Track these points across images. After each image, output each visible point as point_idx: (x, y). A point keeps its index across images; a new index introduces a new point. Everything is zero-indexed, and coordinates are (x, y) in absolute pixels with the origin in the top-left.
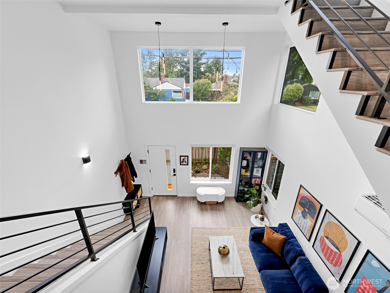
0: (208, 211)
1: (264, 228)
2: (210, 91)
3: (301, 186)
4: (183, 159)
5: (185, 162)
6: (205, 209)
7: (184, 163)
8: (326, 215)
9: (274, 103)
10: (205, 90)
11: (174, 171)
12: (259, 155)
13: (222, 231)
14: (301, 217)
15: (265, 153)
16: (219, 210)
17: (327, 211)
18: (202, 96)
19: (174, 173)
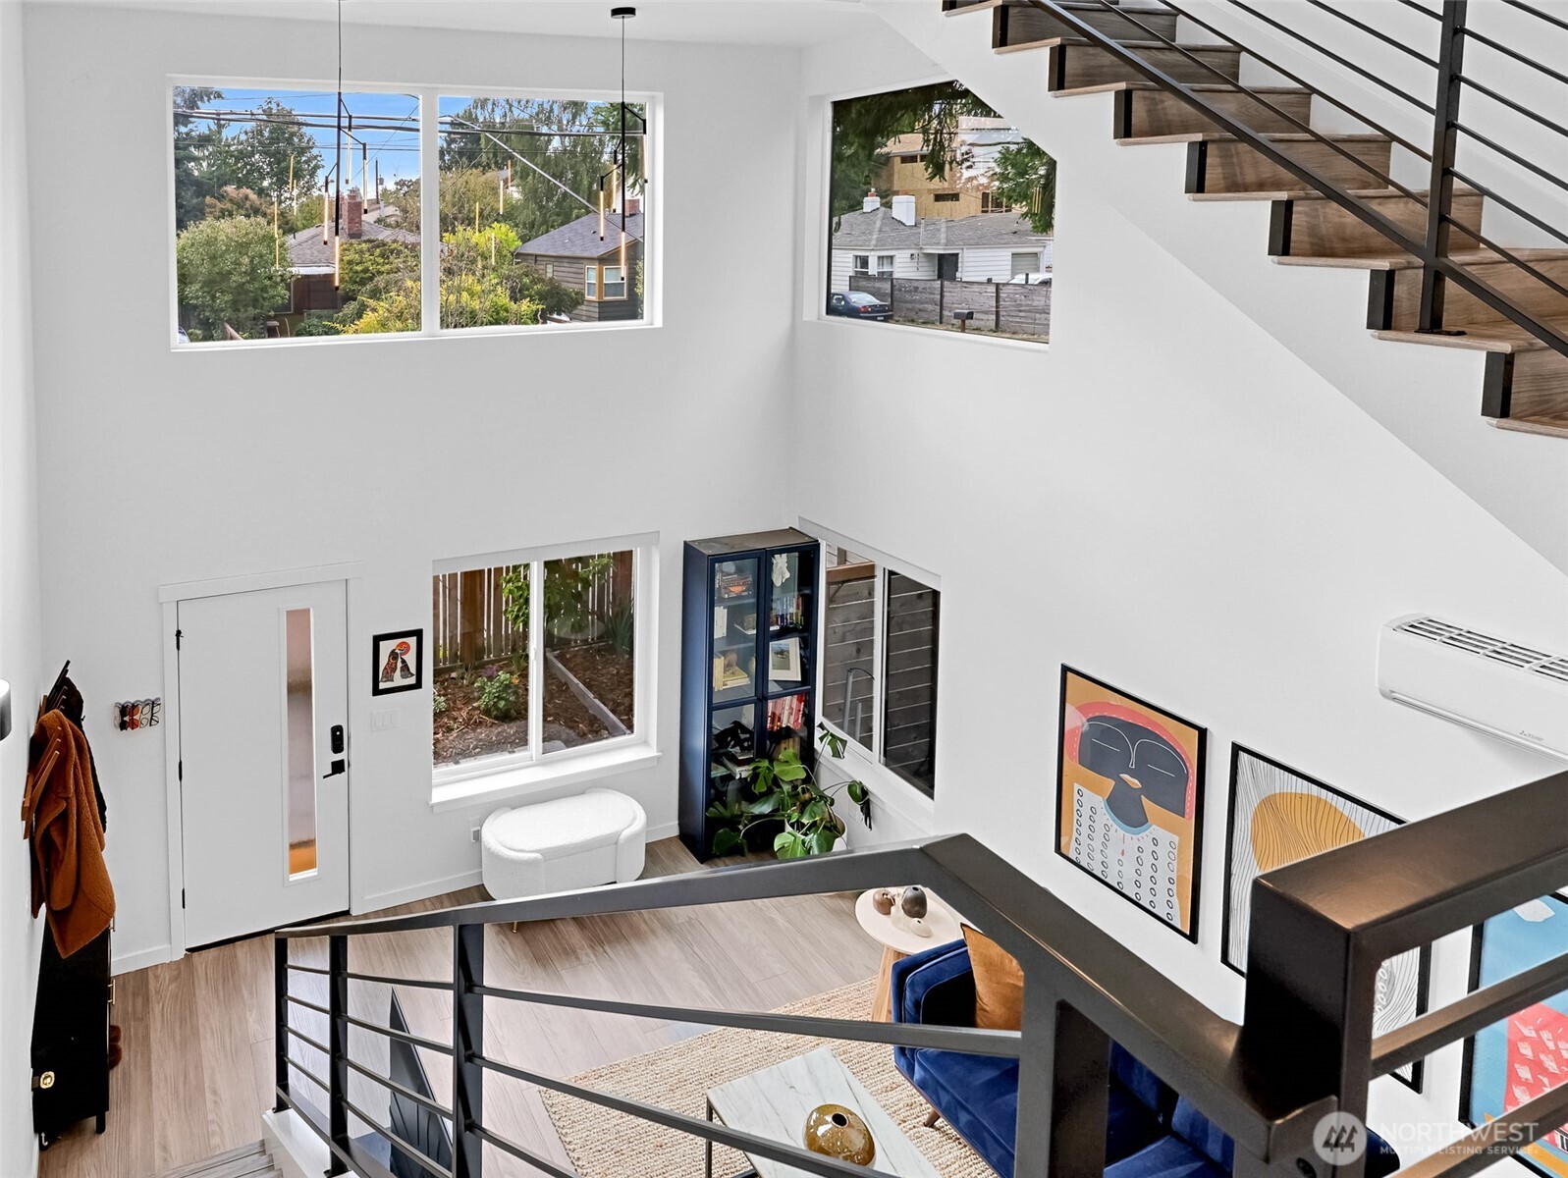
0: (577, 958)
1: (961, 944)
2: (282, 280)
3: (1065, 669)
4: (393, 652)
5: (402, 670)
6: (559, 947)
7: (398, 680)
8: (1240, 771)
9: (805, 318)
10: (252, 273)
11: (337, 744)
12: (782, 569)
13: (717, 1053)
14: (1113, 830)
15: (807, 556)
16: (637, 934)
17: (1237, 749)
18: (235, 305)
19: (338, 757)
